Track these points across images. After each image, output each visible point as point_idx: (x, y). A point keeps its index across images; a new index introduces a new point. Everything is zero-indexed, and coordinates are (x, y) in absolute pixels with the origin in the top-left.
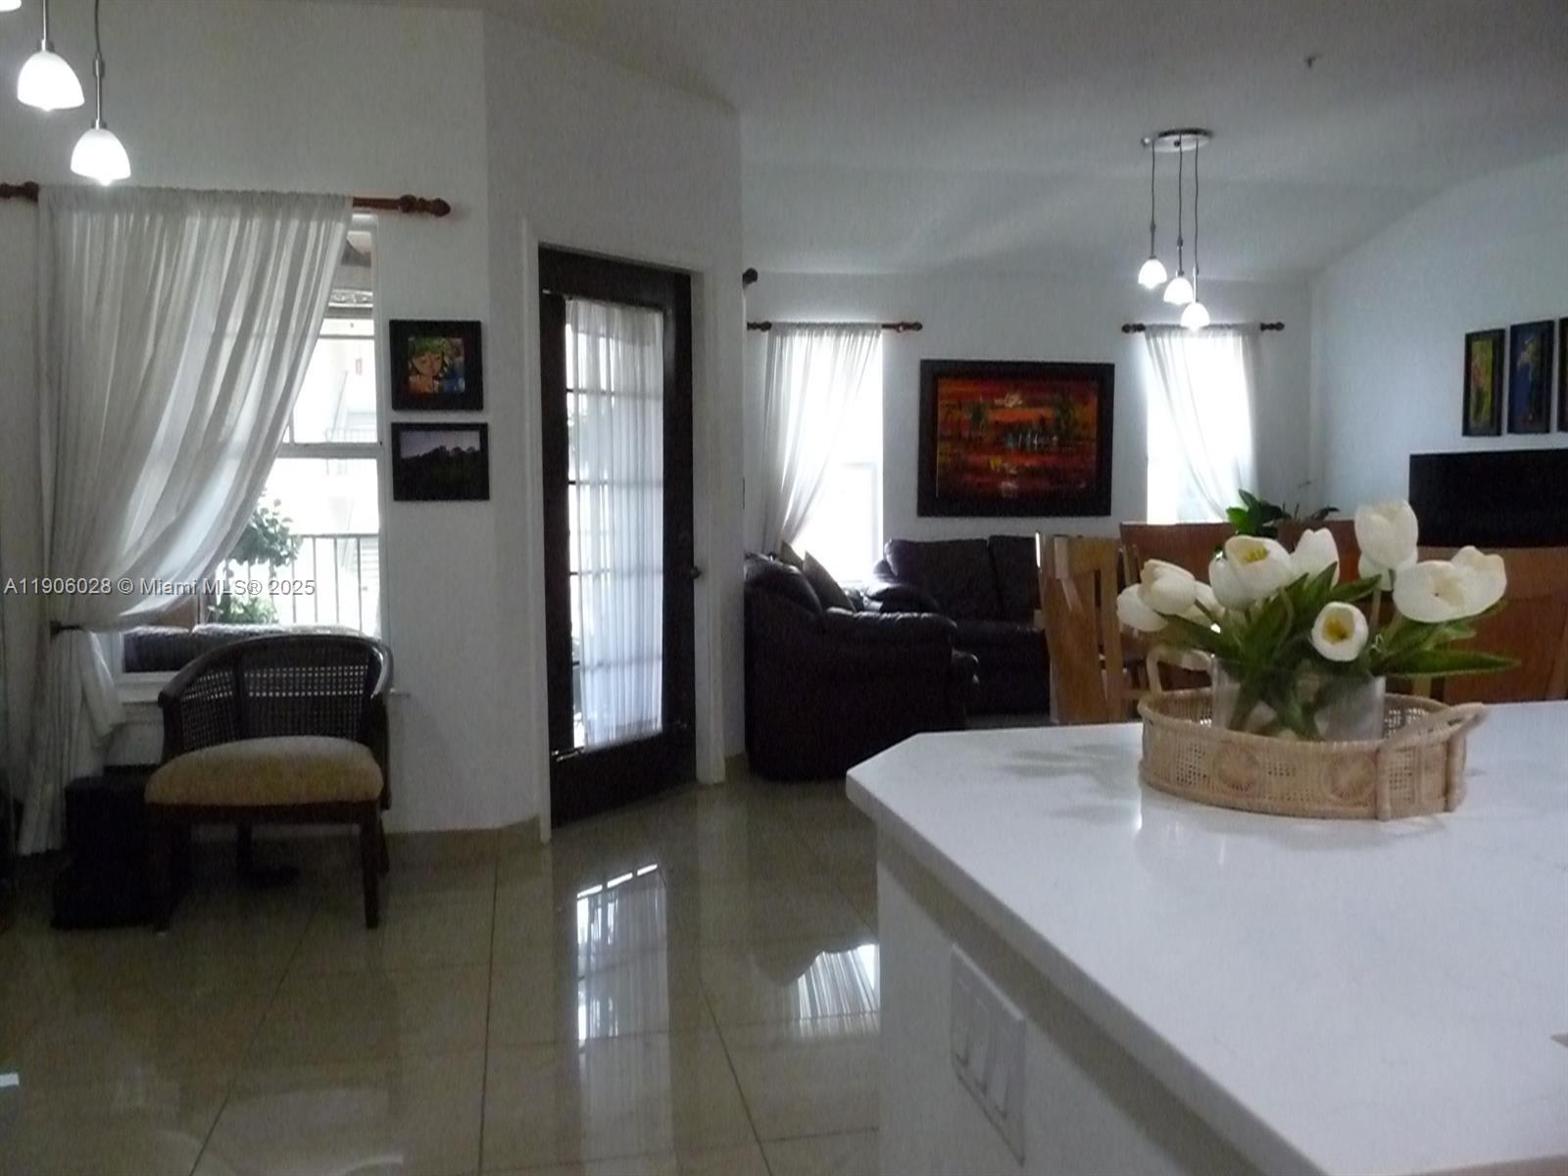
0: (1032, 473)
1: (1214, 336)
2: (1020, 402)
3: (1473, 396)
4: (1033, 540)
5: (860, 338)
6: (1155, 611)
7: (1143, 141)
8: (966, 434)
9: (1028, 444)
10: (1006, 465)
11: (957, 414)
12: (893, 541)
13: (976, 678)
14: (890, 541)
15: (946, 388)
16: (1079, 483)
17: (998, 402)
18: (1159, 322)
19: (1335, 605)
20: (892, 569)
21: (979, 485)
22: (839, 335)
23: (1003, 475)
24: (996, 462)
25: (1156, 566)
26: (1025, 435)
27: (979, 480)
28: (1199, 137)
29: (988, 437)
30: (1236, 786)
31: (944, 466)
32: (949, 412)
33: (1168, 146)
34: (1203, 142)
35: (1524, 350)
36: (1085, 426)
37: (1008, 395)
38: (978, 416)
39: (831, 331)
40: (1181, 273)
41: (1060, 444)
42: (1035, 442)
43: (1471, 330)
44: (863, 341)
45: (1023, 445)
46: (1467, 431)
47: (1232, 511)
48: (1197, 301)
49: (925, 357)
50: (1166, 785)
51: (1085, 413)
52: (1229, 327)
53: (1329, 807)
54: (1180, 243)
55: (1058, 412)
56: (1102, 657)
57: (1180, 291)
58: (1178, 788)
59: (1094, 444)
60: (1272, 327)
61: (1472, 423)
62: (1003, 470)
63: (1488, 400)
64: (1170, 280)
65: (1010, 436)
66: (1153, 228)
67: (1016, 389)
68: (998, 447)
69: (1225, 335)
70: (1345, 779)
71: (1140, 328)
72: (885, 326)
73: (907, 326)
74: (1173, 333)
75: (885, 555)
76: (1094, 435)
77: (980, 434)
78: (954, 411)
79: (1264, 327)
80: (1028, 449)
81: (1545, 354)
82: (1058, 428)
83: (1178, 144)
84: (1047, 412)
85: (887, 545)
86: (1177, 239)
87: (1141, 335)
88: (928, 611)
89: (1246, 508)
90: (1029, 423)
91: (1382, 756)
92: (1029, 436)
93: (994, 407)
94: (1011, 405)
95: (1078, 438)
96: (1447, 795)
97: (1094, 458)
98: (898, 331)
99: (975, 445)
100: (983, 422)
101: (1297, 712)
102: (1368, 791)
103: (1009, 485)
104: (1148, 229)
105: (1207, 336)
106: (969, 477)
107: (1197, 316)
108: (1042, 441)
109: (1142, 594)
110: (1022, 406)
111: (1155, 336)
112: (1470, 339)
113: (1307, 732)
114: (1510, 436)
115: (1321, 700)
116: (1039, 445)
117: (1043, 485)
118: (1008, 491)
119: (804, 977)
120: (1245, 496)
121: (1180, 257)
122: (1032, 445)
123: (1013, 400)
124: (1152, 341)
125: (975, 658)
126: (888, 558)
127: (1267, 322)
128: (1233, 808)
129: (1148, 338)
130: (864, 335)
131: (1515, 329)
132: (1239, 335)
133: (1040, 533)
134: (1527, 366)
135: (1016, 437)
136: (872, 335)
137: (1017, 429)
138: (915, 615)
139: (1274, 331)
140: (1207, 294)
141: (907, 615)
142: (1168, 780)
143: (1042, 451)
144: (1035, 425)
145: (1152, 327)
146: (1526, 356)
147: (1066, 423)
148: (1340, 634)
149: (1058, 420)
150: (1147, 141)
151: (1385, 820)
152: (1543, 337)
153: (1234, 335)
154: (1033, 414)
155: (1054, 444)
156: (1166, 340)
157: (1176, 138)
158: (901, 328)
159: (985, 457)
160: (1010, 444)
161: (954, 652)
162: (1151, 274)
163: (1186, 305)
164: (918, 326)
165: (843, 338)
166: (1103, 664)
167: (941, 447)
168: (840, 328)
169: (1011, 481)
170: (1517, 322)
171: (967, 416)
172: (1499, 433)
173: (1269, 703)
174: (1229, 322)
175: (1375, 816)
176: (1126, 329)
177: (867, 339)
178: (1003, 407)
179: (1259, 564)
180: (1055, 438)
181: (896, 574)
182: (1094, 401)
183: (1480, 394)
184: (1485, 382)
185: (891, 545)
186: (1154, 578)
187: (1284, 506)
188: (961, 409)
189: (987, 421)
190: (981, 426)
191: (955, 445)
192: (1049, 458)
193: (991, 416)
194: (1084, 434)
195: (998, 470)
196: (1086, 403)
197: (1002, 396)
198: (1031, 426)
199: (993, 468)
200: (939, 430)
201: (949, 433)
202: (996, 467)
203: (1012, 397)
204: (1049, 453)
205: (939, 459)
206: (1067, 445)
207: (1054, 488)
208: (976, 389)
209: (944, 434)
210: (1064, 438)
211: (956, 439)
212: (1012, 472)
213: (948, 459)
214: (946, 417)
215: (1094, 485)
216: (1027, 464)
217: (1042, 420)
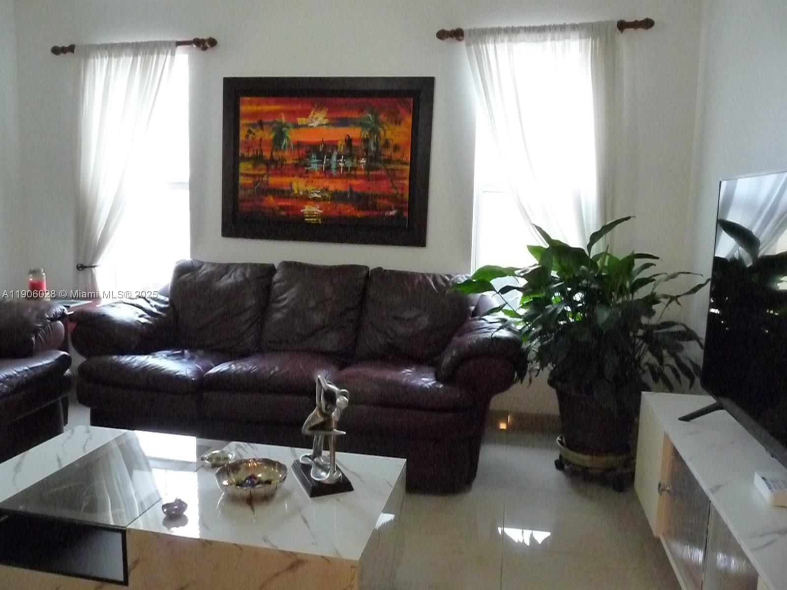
0: (337, 197)
1: (553, 39)
2: (325, 122)
5: (155, 57)
8: (267, 155)
9: (334, 166)
10: (310, 187)
11: (259, 134)
15: (247, 107)
16: (389, 209)
17: (301, 121)
18: (481, 26)
21: (282, 208)
22: (136, 55)
23: (306, 198)
24: (299, 185)
26: (330, 157)
27: (282, 203)
29: (290, 158)
31: (246, 187)
32: (250, 132)
36: (396, 148)
37: (312, 112)
38: (280, 136)
41: (368, 168)
42: (342, 165)
44: (157, 59)
45: (328, 168)
49: (224, 76)
51: (398, 133)
52: (574, 27)
55: (367, 131)
59: (408, 168)
60: (636, 25)
62: (307, 192)
65: (313, 156)
67: (320, 108)
68: (300, 168)
71: (460, 34)
72: (179, 44)
73: (203, 43)
74: (499, 38)
76: (408, 157)
77: (280, 154)
78: (253, 131)
79: (622, 26)
80: (334, 172)
82: (366, 150)
84: (355, 133)
87: (461, 43)
90: (333, 145)
92: (334, 158)
93: (297, 126)
94: (315, 124)
95: (389, 161)
97: (407, 182)
99: (275, 165)
100: (285, 141)
103: (310, 209)
105: (545, 40)
106: (270, 200)
108: (349, 164)
110: (328, 125)
111: (475, 43)
116: (345, 169)
117: (348, 210)
118: (311, 215)
122: (338, 168)
123: (318, 119)
124: (472, 49)
127: (629, 19)
129: (468, 45)
130: (158, 54)
132: (587, 37)
135: (320, 157)
136: (167, 54)
137: (322, 150)
139: (641, 32)
143: (348, 173)
144: (341, 144)
145: (472, 32)
147: (376, 145)
149: (366, 141)
153: (580, 37)
154: (339, 134)
156: (491, 46)
159: (286, 180)
160: (314, 166)
165: (139, 58)
167: (244, 167)
168: (136, 48)
169: (315, 205)
171: (268, 135)
174: (577, 21)
176: (444, 35)
177: (162, 57)
178: (306, 126)
180: (362, 161)
182: (408, 121)
188: (262, 128)
189: (288, 139)
190: (282, 148)
191: (255, 166)
192: (355, 182)
193: (293, 136)
194: (397, 156)
195: (301, 193)
196: (398, 122)
197: (306, 114)
198: (337, 147)
199: (296, 192)
200: (242, 151)
201: (251, 154)
202: (299, 191)
203: (316, 116)
204: (356, 177)
205: (242, 180)
206: (377, 169)
207: (360, 214)
208: (278, 107)
209: (246, 155)
210: (374, 159)
211: (258, 159)
212: (316, 195)
213: (250, 181)
214: (247, 136)
215: (406, 214)
216: (332, 188)
217: (349, 141)
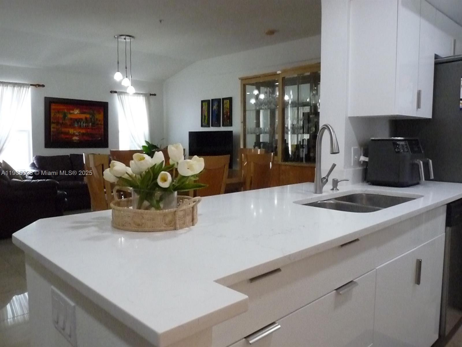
0: (83, 134)
1: (137, 96)
2: (79, 112)
3: (203, 117)
4: (83, 155)
5: (22, 88)
6: (114, 176)
7: (115, 37)
8: (61, 121)
9: (82, 125)
10: (75, 132)
11: (58, 115)
12: (36, 156)
13: (66, 199)
14: (35, 156)
15: (53, 106)
16: (98, 138)
17: (71, 112)
18: (121, 91)
19: (163, 172)
20: (36, 166)
21: (66, 138)
22: (14, 87)
23: (74, 135)
24: (71, 131)
25: (114, 162)
27: (66, 136)
28: (131, 38)
29: (68, 123)
30: (139, 225)
31: (53, 132)
32: (55, 114)
33: (122, 39)
34: (132, 40)
35: (215, 105)
36: (100, 121)
37: (75, 110)
38: (65, 116)
39: (11, 85)
40: (127, 77)
41: (92, 126)
42: (84, 125)
43: (203, 99)
44: (23, 89)
45: (80, 126)
46: (202, 126)
47: (143, 146)
48: (131, 85)
49: (46, 96)
50: (119, 227)
51: (100, 116)
52: (141, 94)
53: (163, 228)
54: (126, 68)
55: (91, 116)
56: (105, 190)
57: (126, 82)
58: (122, 228)
59: (103, 126)
60: (153, 95)
61: (203, 124)
62: (74, 133)
63: (207, 118)
64: (123, 78)
65: (76, 123)
66: (118, 63)
67: (77, 109)
68: (72, 126)
69: (140, 96)
70: (168, 219)
71: (116, 92)
72: (31, 85)
73: (39, 86)
74: (125, 94)
75: (33, 161)
76: (103, 123)
77: (65, 121)
79: (151, 95)
81: (219, 106)
82: (91, 121)
83: (125, 39)
84: (88, 116)
85: (34, 157)
86: (125, 67)
87: (116, 94)
88: (48, 179)
89: (147, 146)
90: (82, 119)
91: (176, 213)
92: (82, 123)
93: (70, 113)
94: (76, 113)
95: (98, 124)
96: (193, 221)
97: (103, 130)
98: (36, 87)
99: (64, 125)
100: (67, 118)
101: (155, 202)
102: (173, 223)
103: (75, 138)
104: (117, 63)
105: (135, 96)
106: (63, 136)
107: (131, 90)
108: (86, 124)
109: (110, 171)
110: (80, 113)
111: (120, 95)
112: (202, 102)
113: (158, 208)
114: (212, 127)
115: (161, 199)
117: (86, 138)
118: (75, 139)
119: (9, 304)
120: (147, 142)
121: (127, 71)
122: (83, 126)
123: (77, 112)
124: (119, 96)
125: (66, 193)
126: (35, 162)
127: (152, 93)
128: (137, 232)
129: (118, 95)
130: (23, 87)
131: (212, 100)
132: (144, 96)
133: (84, 153)
134: (215, 110)
135: (78, 123)
136: (27, 88)
137: (78, 121)
138: (44, 180)
140: (134, 83)
141: (41, 180)
142: (119, 225)
143: (87, 128)
144: (84, 120)
145: (119, 92)
146: (215, 107)
147: (94, 120)
148: (165, 180)
149: (91, 119)
150: (116, 37)
151: (178, 230)
152: (218, 102)
153: (143, 96)
154: (83, 116)
155: (90, 125)
156: (123, 96)
157: (124, 37)
158: (37, 86)
159: (68, 129)
160: (76, 125)
161: (58, 192)
162: (118, 76)
163: (128, 86)
164: (43, 86)
165: (16, 88)
166: (105, 193)
167: (53, 126)
169: (77, 137)
170: (213, 98)
171: (61, 116)
172: (209, 127)
173: (148, 201)
174: (142, 93)
175: (175, 229)
176: (111, 92)
177: (25, 89)
178: (73, 113)
179: (142, 161)
180: (90, 124)
181: (38, 167)
182: (102, 113)
183: (205, 117)
184: (206, 114)
185: (35, 157)
186: (114, 166)
187: (157, 145)
188: (59, 114)
189: (68, 117)
190: (66, 119)
191: (57, 125)
192: (89, 130)
193: (69, 116)
194: (100, 123)
195: (72, 133)
196: (100, 113)
197: (73, 110)
198: (83, 120)
199: (70, 133)
200: (52, 120)
201: (55, 121)
202: (71, 133)
203: (76, 110)
204: (89, 128)
205: (52, 129)
206: (94, 126)
207: (90, 139)
208: (64, 107)
209: (54, 121)
210: (93, 124)
211: (58, 123)
212: (77, 134)
213: (55, 130)
214: (54, 116)
215: (103, 139)
216: (82, 132)
217: (86, 118)
